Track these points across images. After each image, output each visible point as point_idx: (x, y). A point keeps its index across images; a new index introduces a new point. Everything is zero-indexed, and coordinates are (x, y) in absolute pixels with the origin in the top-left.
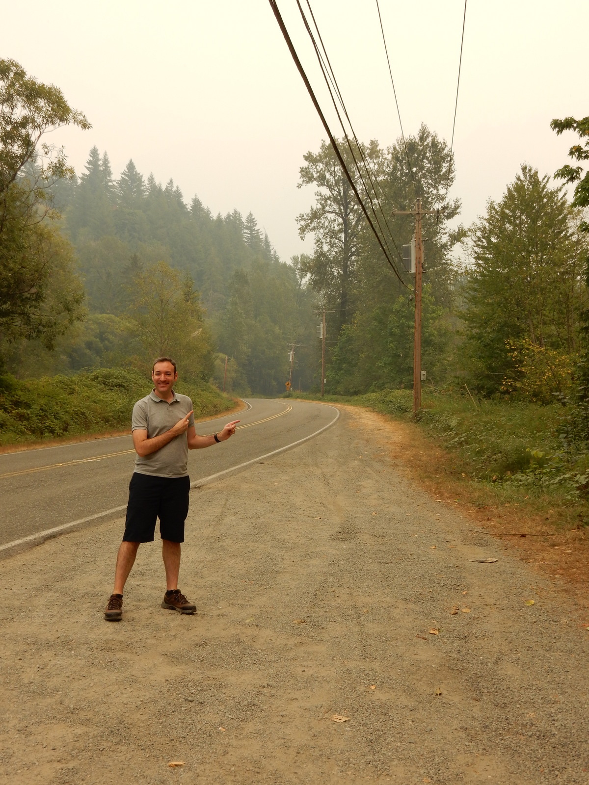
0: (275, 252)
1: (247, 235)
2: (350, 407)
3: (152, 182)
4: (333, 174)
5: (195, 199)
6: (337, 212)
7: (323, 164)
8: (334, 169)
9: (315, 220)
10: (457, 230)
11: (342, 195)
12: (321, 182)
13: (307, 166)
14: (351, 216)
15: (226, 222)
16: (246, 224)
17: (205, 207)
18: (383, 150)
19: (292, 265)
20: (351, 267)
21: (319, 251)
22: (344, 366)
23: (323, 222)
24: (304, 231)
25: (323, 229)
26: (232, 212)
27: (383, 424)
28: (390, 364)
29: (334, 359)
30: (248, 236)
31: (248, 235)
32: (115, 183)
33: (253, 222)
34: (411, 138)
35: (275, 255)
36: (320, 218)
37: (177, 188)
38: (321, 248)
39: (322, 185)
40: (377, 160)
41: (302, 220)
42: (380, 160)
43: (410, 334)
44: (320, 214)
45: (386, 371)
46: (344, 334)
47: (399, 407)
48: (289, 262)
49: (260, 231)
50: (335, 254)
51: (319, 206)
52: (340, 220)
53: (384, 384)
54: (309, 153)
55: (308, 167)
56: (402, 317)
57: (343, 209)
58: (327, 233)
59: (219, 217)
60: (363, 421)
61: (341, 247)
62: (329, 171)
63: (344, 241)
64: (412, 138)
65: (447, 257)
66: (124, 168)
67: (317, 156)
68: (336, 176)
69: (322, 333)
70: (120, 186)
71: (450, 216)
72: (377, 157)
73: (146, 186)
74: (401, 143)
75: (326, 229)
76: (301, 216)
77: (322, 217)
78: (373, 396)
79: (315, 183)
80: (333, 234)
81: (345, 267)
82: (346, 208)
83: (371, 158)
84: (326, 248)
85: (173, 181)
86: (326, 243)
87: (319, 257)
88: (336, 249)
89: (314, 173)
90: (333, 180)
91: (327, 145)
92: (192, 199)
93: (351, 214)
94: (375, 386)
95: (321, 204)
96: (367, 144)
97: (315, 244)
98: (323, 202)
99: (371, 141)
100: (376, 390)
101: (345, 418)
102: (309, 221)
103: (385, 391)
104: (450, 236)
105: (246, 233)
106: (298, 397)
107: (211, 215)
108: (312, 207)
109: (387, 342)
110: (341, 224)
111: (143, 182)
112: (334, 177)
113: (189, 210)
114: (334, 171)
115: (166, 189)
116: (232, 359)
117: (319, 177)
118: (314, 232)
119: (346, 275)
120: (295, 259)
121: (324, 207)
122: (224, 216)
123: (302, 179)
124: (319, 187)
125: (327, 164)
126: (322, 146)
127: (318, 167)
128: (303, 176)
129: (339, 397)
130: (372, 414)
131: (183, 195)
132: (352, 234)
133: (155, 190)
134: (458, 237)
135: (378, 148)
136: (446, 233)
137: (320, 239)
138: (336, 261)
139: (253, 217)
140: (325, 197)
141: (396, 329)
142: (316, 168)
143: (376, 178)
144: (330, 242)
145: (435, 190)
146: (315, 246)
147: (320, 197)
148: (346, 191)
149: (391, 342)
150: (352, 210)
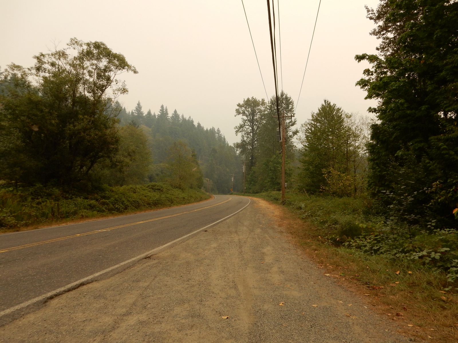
0: (227, 142)
2: (254, 198)
3: (183, 117)
4: (248, 111)
5: (199, 123)
6: (249, 125)
7: (244, 108)
9: (241, 128)
10: (295, 130)
11: (251, 119)
13: (238, 108)
14: (255, 127)
15: (209, 131)
16: (217, 132)
17: (202, 126)
19: (233, 146)
20: (255, 146)
21: (243, 140)
22: (252, 182)
24: (237, 132)
25: (244, 131)
26: (211, 128)
27: (269, 206)
28: (270, 181)
29: (248, 180)
32: (169, 117)
33: (219, 131)
36: (243, 128)
37: (192, 119)
39: (244, 115)
43: (278, 170)
44: (243, 126)
45: (269, 184)
46: (252, 170)
47: (275, 198)
48: (232, 145)
49: (222, 134)
50: (249, 141)
51: (243, 123)
52: (251, 128)
53: (268, 189)
54: (239, 103)
56: (275, 163)
58: (246, 133)
59: (207, 130)
60: (261, 204)
61: (251, 138)
62: (246, 110)
63: (252, 136)
65: (292, 140)
66: (173, 112)
67: (242, 105)
69: (244, 170)
70: (172, 119)
71: (293, 125)
72: (264, 105)
73: (181, 118)
76: (236, 127)
78: (264, 194)
79: (241, 114)
80: (248, 133)
81: (253, 146)
82: (253, 124)
83: (262, 105)
84: (245, 139)
86: (245, 137)
87: (243, 142)
88: (249, 139)
89: (241, 111)
91: (246, 100)
92: (197, 123)
93: (255, 126)
94: (264, 190)
96: (261, 100)
97: (241, 137)
100: (265, 191)
101: (253, 203)
102: (239, 129)
103: (269, 192)
104: (293, 132)
105: (217, 135)
106: (235, 194)
107: (204, 129)
108: (240, 123)
110: (251, 130)
112: (248, 113)
113: (196, 127)
115: (188, 119)
116: (211, 180)
117: (243, 112)
118: (241, 133)
119: (253, 149)
120: (234, 144)
121: (244, 123)
122: (209, 129)
123: (236, 113)
125: (246, 108)
126: (244, 101)
129: (251, 194)
130: (264, 201)
132: (255, 134)
133: (184, 120)
134: (296, 133)
135: (265, 102)
136: (291, 131)
137: (243, 135)
138: (249, 144)
140: (245, 120)
141: (272, 168)
142: (242, 109)
143: (264, 113)
144: (247, 136)
147: (243, 120)
148: (253, 117)
149: (270, 173)
150: (255, 125)
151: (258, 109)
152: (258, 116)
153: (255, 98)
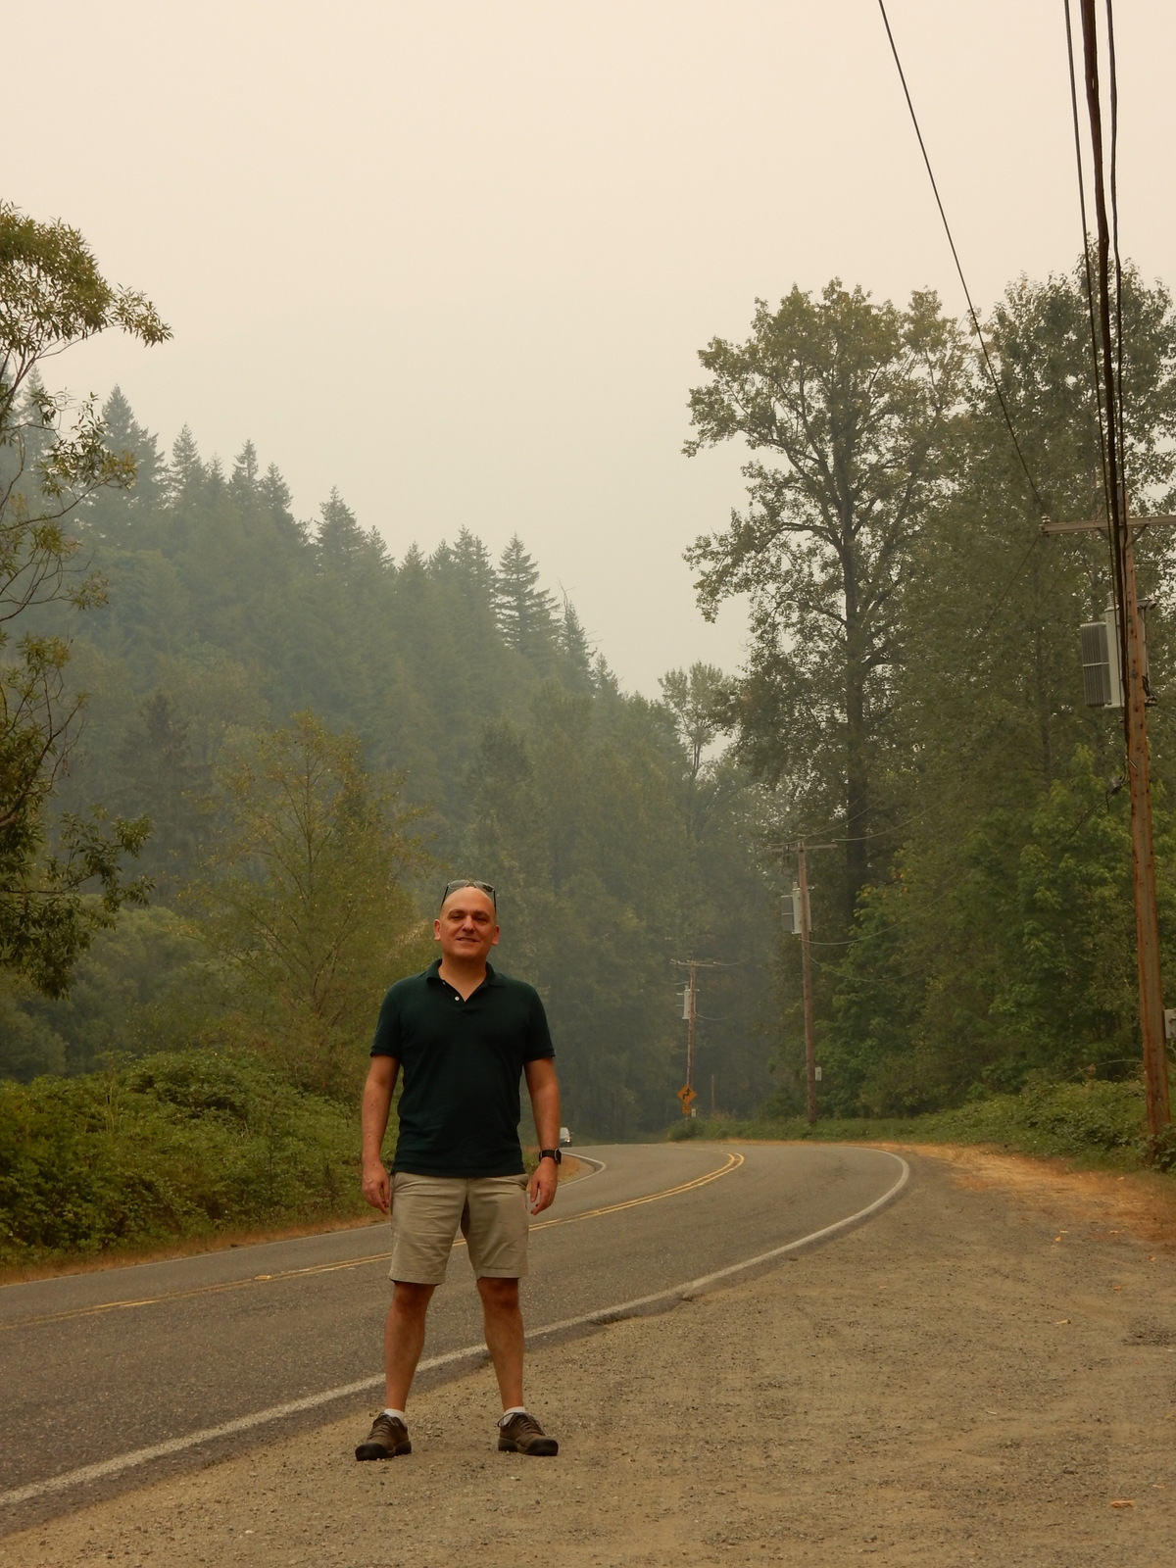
0: (603, 664)
1: (507, 612)
3: (188, 458)
4: (799, 404)
5: (333, 505)
6: (818, 524)
7: (766, 375)
8: (802, 390)
9: (748, 555)
11: (831, 470)
12: (759, 433)
13: (712, 385)
14: (865, 537)
15: (435, 573)
16: (502, 576)
17: (367, 529)
18: (954, 321)
19: (663, 701)
20: (873, 700)
21: (766, 652)
22: (874, 1022)
23: (773, 560)
24: (713, 593)
25: (775, 580)
26: (452, 541)
28: (1032, 1005)
29: (839, 1000)
30: (511, 617)
31: (512, 613)
33: (526, 570)
34: (1053, 282)
35: (601, 672)
36: (763, 548)
37: (272, 470)
38: (773, 643)
39: (764, 440)
40: (938, 355)
41: (704, 556)
42: (948, 353)
43: (1090, 906)
44: (763, 535)
45: (1024, 1027)
46: (869, 918)
47: (1091, 1133)
48: (655, 694)
49: (548, 596)
50: (818, 659)
51: (760, 510)
52: (830, 551)
53: (1018, 1071)
54: (718, 342)
55: (716, 388)
56: (1067, 849)
57: (839, 515)
58: (790, 596)
59: (412, 558)
61: (837, 636)
62: (784, 396)
63: (844, 618)
64: (1058, 283)
67: (743, 353)
68: (810, 412)
69: (797, 919)
72: (938, 344)
73: (167, 471)
74: (1021, 299)
75: (785, 582)
76: (702, 543)
77: (770, 545)
79: (741, 436)
80: (808, 596)
81: (854, 704)
82: (846, 509)
83: (917, 347)
84: (787, 643)
85: (255, 448)
86: (787, 626)
87: (767, 671)
88: (821, 643)
89: (736, 407)
90: (797, 426)
91: (775, 314)
92: (323, 505)
93: (864, 530)
94: (987, 1080)
95: (766, 504)
96: (903, 305)
97: (753, 630)
98: (770, 496)
99: (915, 293)
100: (992, 1094)
101: (932, 1171)
102: (729, 560)
103: (1027, 1096)
105: (503, 606)
107: (384, 554)
108: (734, 514)
109: (1019, 936)
110: (834, 564)
111: (159, 458)
112: (803, 416)
113: (311, 541)
114: (801, 396)
115: (236, 476)
117: (752, 415)
118: (746, 595)
121: (774, 512)
122: (428, 552)
123: (699, 427)
124: (753, 447)
125: (776, 376)
126: (759, 319)
127: (747, 387)
128: (701, 417)
131: (290, 493)
132: (872, 595)
133: (200, 483)
135: (940, 316)
137: (768, 615)
138: (824, 685)
139: (524, 554)
140: (775, 480)
141: (1047, 889)
142: (742, 389)
143: (938, 410)
144: (802, 620)
145: (1140, 441)
146: (752, 638)
147: (758, 481)
148: (844, 457)
149: (1034, 933)
150: (865, 517)
151: (883, 385)
152: (891, 444)
153: (858, 291)
